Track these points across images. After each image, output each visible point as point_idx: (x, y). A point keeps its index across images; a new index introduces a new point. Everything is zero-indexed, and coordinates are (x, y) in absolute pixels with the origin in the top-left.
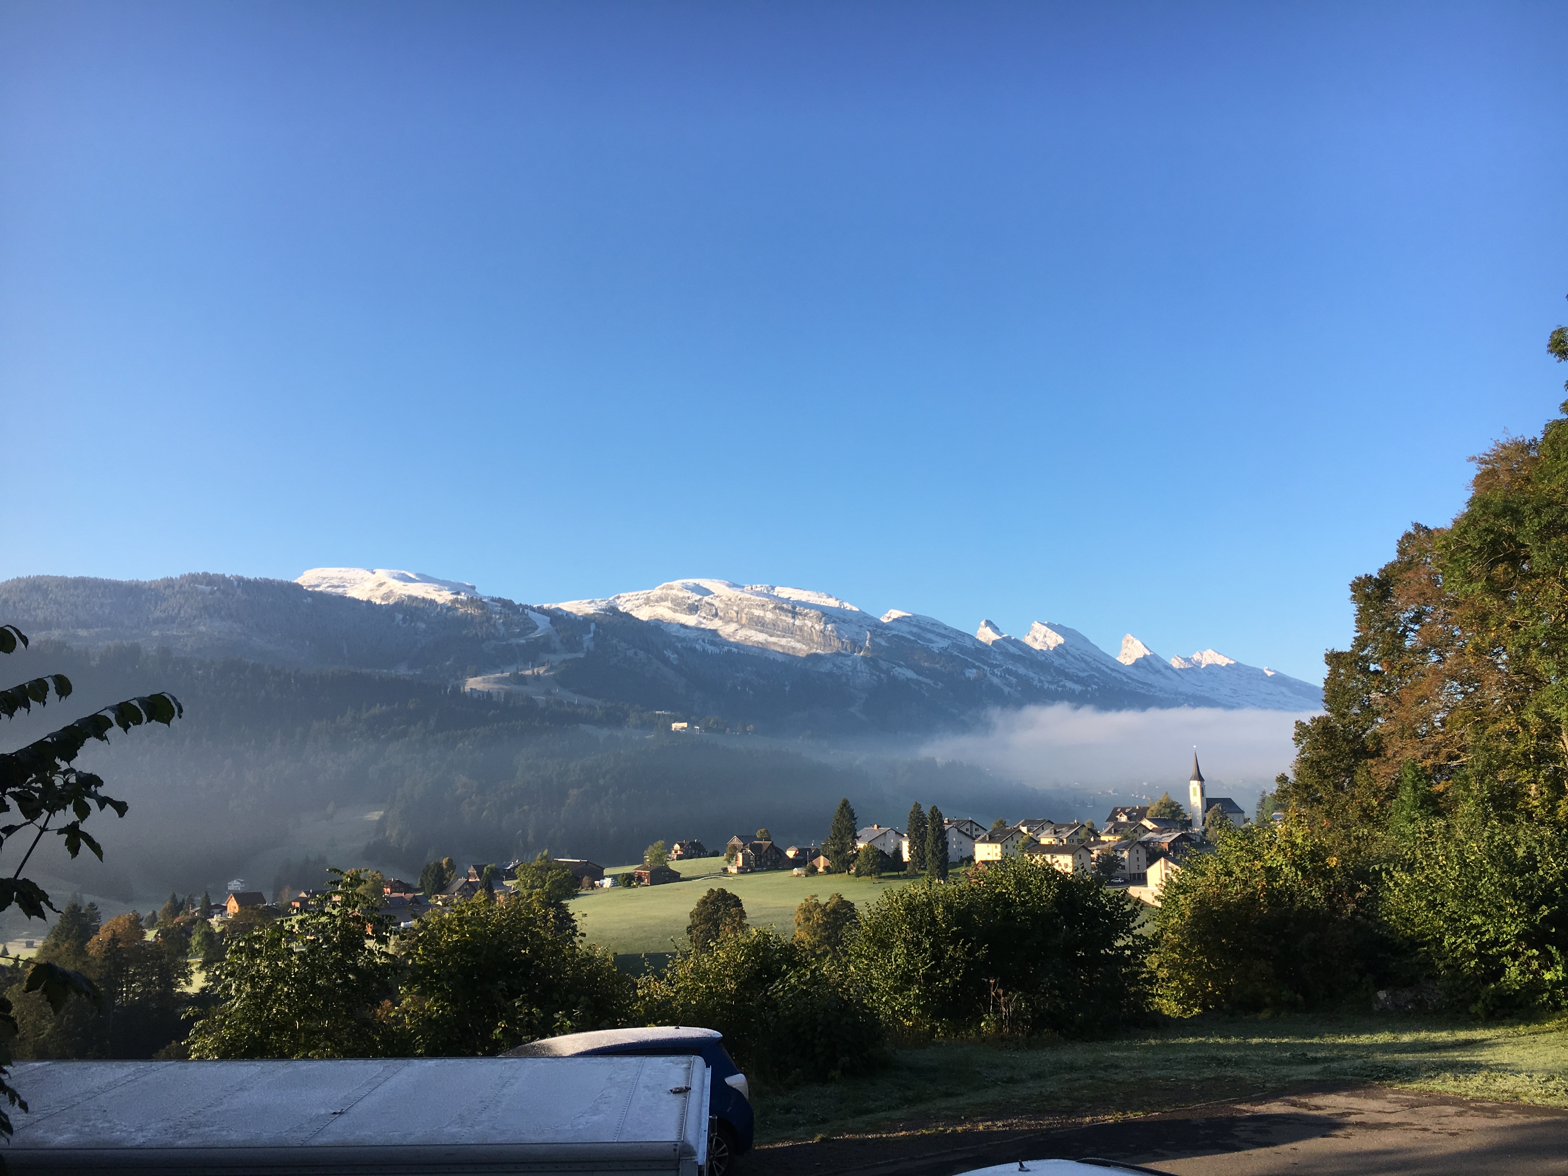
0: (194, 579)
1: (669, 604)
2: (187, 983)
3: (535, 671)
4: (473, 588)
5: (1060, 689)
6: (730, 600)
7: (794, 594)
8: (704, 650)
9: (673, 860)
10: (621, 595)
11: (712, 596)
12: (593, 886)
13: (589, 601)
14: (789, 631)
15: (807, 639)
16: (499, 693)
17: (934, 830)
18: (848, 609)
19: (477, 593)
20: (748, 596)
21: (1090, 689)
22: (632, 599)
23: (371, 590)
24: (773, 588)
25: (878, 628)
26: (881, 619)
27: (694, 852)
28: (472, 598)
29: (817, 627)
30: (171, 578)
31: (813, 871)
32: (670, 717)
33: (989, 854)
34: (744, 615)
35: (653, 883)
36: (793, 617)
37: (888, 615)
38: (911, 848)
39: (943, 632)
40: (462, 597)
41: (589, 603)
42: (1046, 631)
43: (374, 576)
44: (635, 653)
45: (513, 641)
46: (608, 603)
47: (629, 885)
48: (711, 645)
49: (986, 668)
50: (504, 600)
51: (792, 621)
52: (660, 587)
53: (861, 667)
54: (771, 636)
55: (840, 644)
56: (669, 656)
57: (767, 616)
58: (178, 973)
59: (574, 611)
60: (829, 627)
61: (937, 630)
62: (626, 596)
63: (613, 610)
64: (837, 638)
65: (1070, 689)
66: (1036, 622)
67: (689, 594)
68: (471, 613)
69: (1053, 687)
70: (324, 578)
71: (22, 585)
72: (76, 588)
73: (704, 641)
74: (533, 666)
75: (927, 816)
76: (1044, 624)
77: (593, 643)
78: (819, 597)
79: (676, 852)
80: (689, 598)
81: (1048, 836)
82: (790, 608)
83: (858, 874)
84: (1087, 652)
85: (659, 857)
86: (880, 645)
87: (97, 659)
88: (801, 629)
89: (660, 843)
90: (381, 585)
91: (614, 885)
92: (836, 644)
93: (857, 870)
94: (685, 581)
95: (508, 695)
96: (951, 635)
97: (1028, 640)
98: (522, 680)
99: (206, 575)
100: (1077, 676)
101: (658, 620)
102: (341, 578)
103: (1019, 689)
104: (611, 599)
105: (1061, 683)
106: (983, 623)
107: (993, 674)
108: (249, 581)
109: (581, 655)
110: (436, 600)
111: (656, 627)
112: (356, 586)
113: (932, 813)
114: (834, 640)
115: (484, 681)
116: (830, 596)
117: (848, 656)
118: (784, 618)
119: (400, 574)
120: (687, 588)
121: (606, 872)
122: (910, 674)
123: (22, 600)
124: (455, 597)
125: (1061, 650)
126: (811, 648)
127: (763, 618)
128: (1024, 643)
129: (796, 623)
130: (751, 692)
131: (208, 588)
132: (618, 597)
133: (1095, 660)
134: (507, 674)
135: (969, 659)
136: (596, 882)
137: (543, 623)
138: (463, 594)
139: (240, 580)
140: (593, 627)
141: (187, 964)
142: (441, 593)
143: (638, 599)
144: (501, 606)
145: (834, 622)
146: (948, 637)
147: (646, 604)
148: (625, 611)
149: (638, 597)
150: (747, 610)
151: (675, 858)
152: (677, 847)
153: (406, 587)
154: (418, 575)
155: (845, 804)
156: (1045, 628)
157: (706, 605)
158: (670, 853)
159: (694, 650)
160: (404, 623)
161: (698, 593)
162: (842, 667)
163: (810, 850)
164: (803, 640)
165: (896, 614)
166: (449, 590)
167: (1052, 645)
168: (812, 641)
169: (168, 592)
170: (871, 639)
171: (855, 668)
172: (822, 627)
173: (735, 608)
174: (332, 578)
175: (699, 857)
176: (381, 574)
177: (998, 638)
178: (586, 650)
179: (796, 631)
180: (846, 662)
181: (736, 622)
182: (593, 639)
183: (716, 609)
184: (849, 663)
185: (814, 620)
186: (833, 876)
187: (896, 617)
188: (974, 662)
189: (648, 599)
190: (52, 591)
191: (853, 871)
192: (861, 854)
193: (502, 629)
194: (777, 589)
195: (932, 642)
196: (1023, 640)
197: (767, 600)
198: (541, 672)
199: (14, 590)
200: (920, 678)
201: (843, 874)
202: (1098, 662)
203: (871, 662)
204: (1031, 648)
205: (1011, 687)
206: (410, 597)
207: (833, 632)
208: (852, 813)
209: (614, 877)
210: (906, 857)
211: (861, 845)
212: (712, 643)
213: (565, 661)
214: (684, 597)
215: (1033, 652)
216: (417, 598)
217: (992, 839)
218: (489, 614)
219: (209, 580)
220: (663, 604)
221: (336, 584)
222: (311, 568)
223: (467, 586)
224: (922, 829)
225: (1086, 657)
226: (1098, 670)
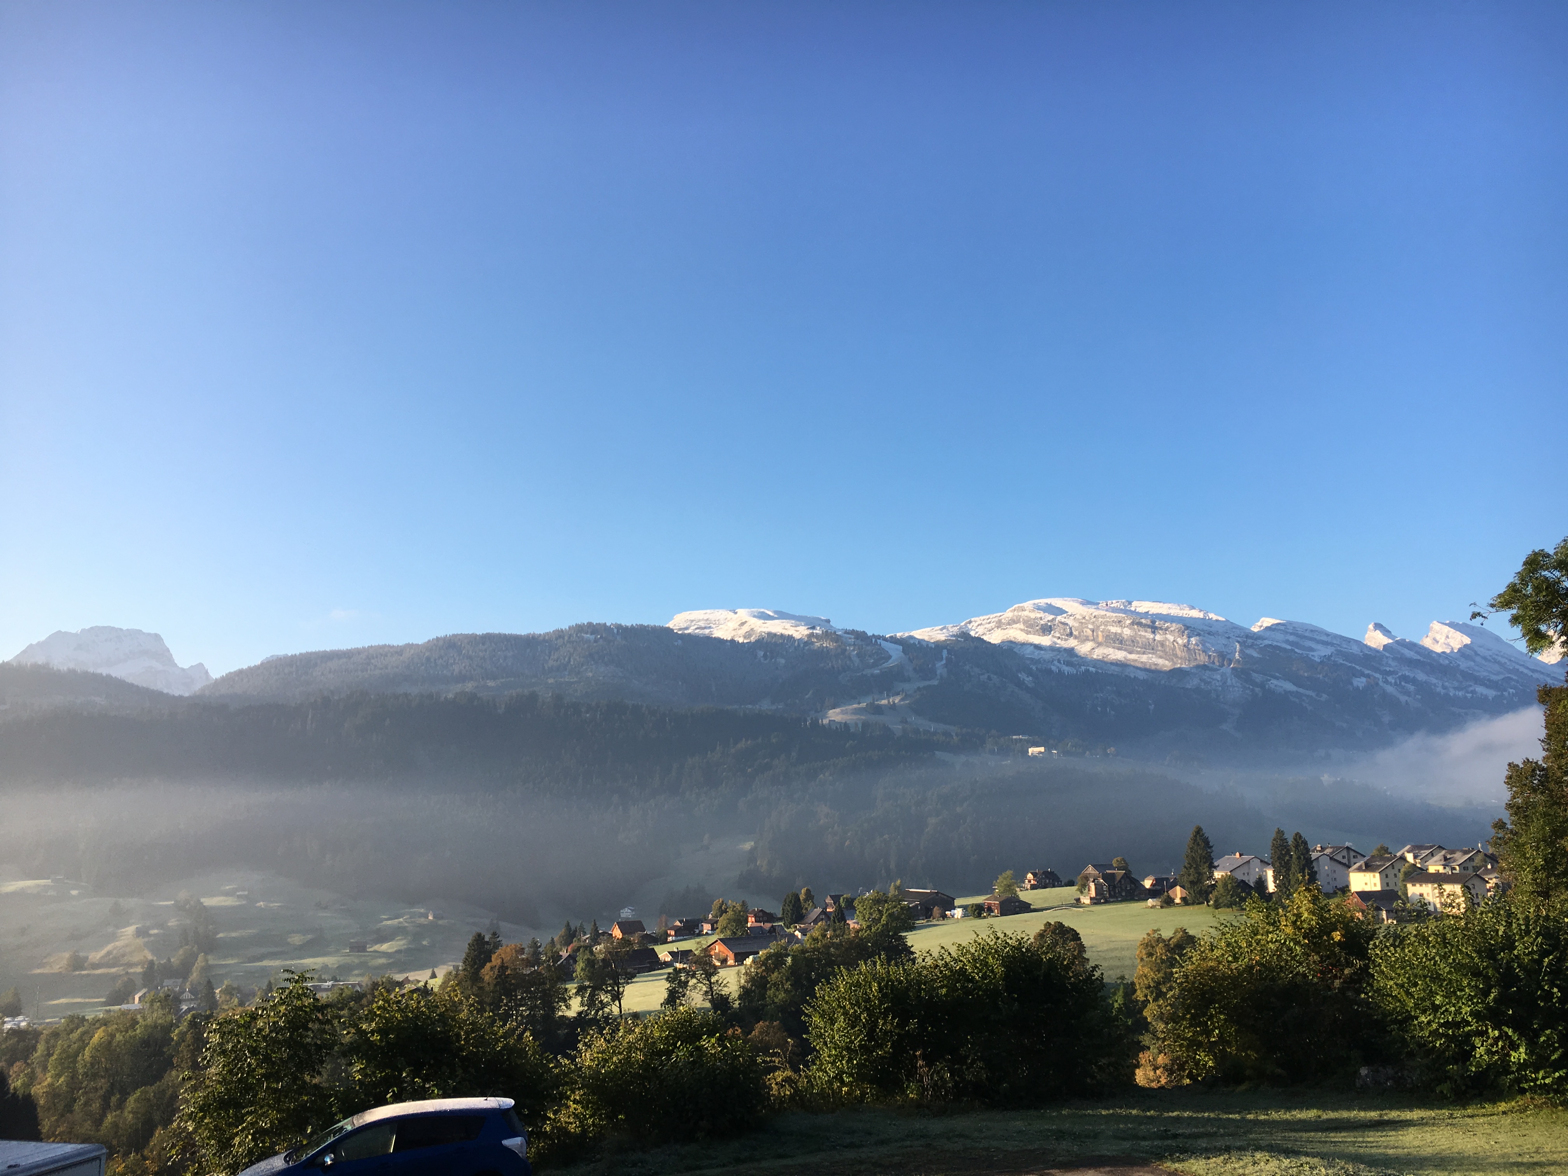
0: (580, 629)
1: (1021, 626)
2: (567, 1007)
3: (891, 700)
4: (828, 621)
5: (1469, 695)
6: (1084, 618)
7: (1153, 607)
8: (1060, 671)
9: (1027, 890)
10: (972, 619)
11: (1065, 615)
12: (944, 917)
13: (940, 627)
14: (1150, 647)
15: (1170, 655)
16: (856, 724)
17: (1299, 858)
18: (1214, 619)
19: (832, 627)
20: (1103, 613)
21: (1506, 694)
22: (983, 623)
23: (734, 630)
24: (1130, 603)
25: (1248, 639)
26: (1252, 629)
27: (1047, 881)
28: (827, 631)
29: (1180, 641)
30: (562, 630)
31: (1169, 902)
32: (1027, 741)
33: (1366, 884)
34: (1100, 633)
35: (1003, 913)
36: (1154, 632)
37: (1259, 624)
38: (1275, 878)
39: (1324, 638)
40: (817, 632)
41: (941, 630)
42: (1449, 632)
43: (736, 616)
44: (989, 678)
45: (868, 672)
46: (960, 628)
47: (979, 916)
48: (1067, 666)
49: (1377, 675)
50: (857, 631)
51: (1152, 636)
52: (1011, 609)
53: (1232, 681)
54: (1130, 653)
55: (1207, 658)
56: (1024, 679)
57: (1125, 633)
58: (559, 998)
59: (926, 638)
60: (1193, 640)
61: (1318, 638)
62: (978, 620)
63: (965, 635)
64: (1203, 652)
65: (1482, 694)
66: (1435, 622)
67: (1041, 614)
68: (827, 647)
69: (1460, 694)
70: (692, 621)
71: (441, 643)
72: (483, 644)
73: (1059, 661)
74: (888, 696)
75: (1290, 843)
76: (1446, 624)
77: (945, 670)
78: (1181, 609)
79: (1029, 881)
80: (1041, 618)
81: (1438, 863)
82: (1149, 622)
83: (1217, 906)
84: (1500, 652)
85: (1009, 888)
86: (1252, 657)
87: (503, 706)
88: (1162, 644)
89: (1009, 873)
90: (743, 624)
91: (965, 915)
92: (1202, 658)
93: (1216, 901)
94: (1036, 601)
95: (865, 725)
96: (1335, 642)
97: (1427, 643)
98: (878, 710)
99: (590, 624)
100: (1489, 680)
101: (1011, 642)
102: (707, 620)
103: (1419, 697)
104: (963, 624)
105: (1471, 689)
106: (1371, 626)
107: (1387, 682)
108: (627, 627)
109: (935, 682)
110: (794, 635)
111: (1009, 649)
112: (721, 626)
113: (1295, 840)
114: (1200, 654)
115: (842, 712)
116: (1192, 608)
117: (1216, 670)
118: (1143, 633)
119: (760, 612)
120: (1039, 608)
121: (957, 902)
122: (1289, 686)
123: (441, 657)
124: (811, 631)
125: (1468, 652)
126: (1175, 663)
127: (1120, 634)
128: (1423, 646)
129: (1156, 638)
130: (1113, 713)
131: (592, 637)
132: (970, 622)
133: (1510, 660)
134: (864, 705)
135: (1357, 667)
136: (947, 913)
137: (895, 652)
138: (818, 628)
139: (619, 627)
140: (945, 653)
141: (566, 989)
142: (798, 628)
143: (990, 623)
144: (854, 638)
145: (1199, 635)
146: (1332, 644)
147: (998, 627)
148: (976, 636)
149: (989, 620)
150: (1103, 627)
151: (1029, 887)
152: (1030, 876)
153: (765, 625)
154: (775, 612)
155: (1199, 831)
156: (1447, 628)
157: (1060, 625)
158: (1024, 882)
159: (1050, 671)
160: (766, 659)
161: (1051, 613)
162: (1210, 682)
163: (1167, 879)
164: (1165, 656)
165: (1268, 622)
166: (805, 625)
167: (1457, 646)
168: (1176, 656)
169: (560, 642)
170: (1241, 652)
171: (1225, 683)
172: (1186, 641)
173: (1090, 626)
174: (699, 621)
175: (1054, 886)
176: (743, 614)
177: (1391, 641)
178: (939, 677)
179: (1157, 646)
180: (1215, 677)
181: (1092, 640)
182: (946, 665)
183: (1071, 629)
184: (1218, 677)
185: (1176, 634)
186: (1191, 908)
187: (1269, 625)
188: (1363, 670)
189: (1000, 621)
190: (464, 647)
191: (1211, 902)
192: (1220, 884)
193: (857, 661)
194: (1135, 604)
195: (1312, 650)
196: (1421, 643)
197: (1124, 615)
198: (896, 701)
199: (434, 648)
200: (1301, 690)
201: (1201, 906)
202: (1515, 662)
203: (1242, 674)
204: (1432, 651)
205: (1409, 696)
206: (769, 634)
207: (1198, 646)
208: (1206, 842)
209: (965, 907)
210: (1271, 887)
211: (1217, 875)
212: (1068, 664)
213: (919, 688)
214: (1036, 618)
215: (1434, 655)
216: (775, 635)
217: (1368, 867)
218: (843, 647)
219: (593, 628)
220: (1014, 626)
221: (703, 625)
222: (680, 612)
223: (822, 620)
224: (1287, 858)
225: (1500, 658)
226: (1516, 671)
